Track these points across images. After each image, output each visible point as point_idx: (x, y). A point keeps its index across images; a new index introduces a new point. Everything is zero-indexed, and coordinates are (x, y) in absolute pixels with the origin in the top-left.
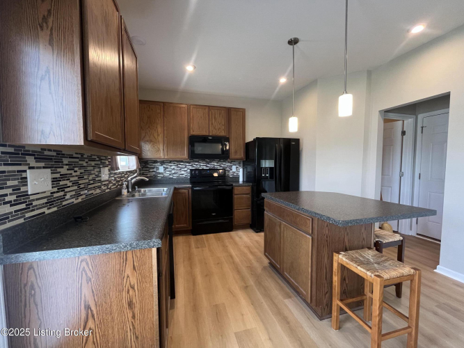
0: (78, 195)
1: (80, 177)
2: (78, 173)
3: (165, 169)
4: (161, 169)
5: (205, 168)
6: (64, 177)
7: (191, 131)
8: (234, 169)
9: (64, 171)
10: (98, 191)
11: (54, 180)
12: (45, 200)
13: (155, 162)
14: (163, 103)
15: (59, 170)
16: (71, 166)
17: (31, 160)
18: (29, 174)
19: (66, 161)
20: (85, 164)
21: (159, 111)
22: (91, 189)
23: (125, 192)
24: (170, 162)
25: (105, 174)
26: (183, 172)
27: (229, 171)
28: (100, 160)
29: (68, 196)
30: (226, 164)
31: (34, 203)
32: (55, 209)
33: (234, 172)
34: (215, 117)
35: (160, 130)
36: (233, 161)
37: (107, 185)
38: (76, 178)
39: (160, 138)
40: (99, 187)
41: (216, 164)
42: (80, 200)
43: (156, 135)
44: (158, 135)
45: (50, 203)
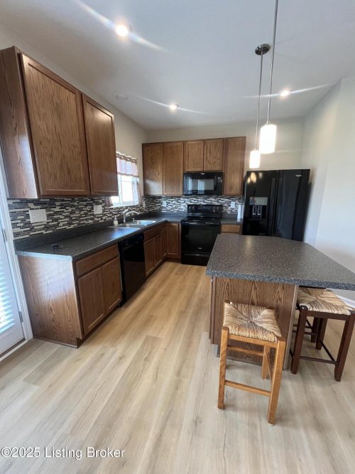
0: (69, 224)
1: (71, 213)
2: (70, 210)
3: (168, 203)
4: (164, 204)
5: (202, 203)
6: (57, 213)
7: (187, 168)
8: (233, 205)
9: (57, 209)
10: (90, 221)
11: (48, 216)
12: (43, 226)
13: (160, 197)
14: (163, 143)
15: (52, 209)
16: (62, 206)
17: (31, 205)
18: (30, 212)
19: (58, 203)
20: (76, 204)
21: (159, 151)
22: (83, 220)
23: (116, 223)
24: (172, 197)
25: (98, 210)
26: (182, 207)
27: (227, 207)
28: (92, 200)
29: (61, 224)
30: (223, 201)
31: (35, 228)
32: (51, 231)
33: (233, 209)
34: (210, 151)
35: (160, 169)
36: (231, 197)
37: (101, 218)
38: (68, 214)
39: (160, 177)
40: (91, 219)
41: (213, 199)
42: (72, 227)
43: (157, 174)
44: (159, 174)
45: (47, 227)
